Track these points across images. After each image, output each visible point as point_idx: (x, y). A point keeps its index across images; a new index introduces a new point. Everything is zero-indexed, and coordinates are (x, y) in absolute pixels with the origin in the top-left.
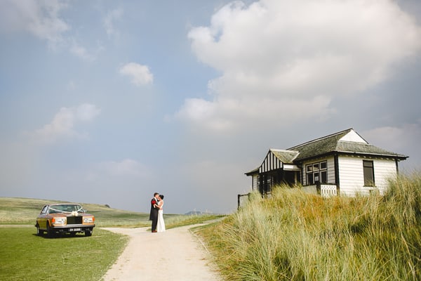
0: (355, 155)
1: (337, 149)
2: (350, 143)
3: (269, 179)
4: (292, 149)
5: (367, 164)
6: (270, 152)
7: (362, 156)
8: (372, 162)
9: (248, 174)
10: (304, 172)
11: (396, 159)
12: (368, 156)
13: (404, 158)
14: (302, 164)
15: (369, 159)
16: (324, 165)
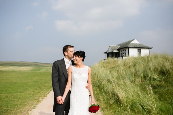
0: (135, 48)
1: (129, 46)
2: (134, 44)
3: (111, 54)
4: (117, 45)
5: (139, 50)
6: (110, 46)
7: (137, 48)
8: (141, 49)
9: (104, 53)
10: (120, 52)
11: (149, 48)
12: (139, 48)
13: (151, 48)
14: (119, 50)
15: (139, 49)
16: (125, 51)
